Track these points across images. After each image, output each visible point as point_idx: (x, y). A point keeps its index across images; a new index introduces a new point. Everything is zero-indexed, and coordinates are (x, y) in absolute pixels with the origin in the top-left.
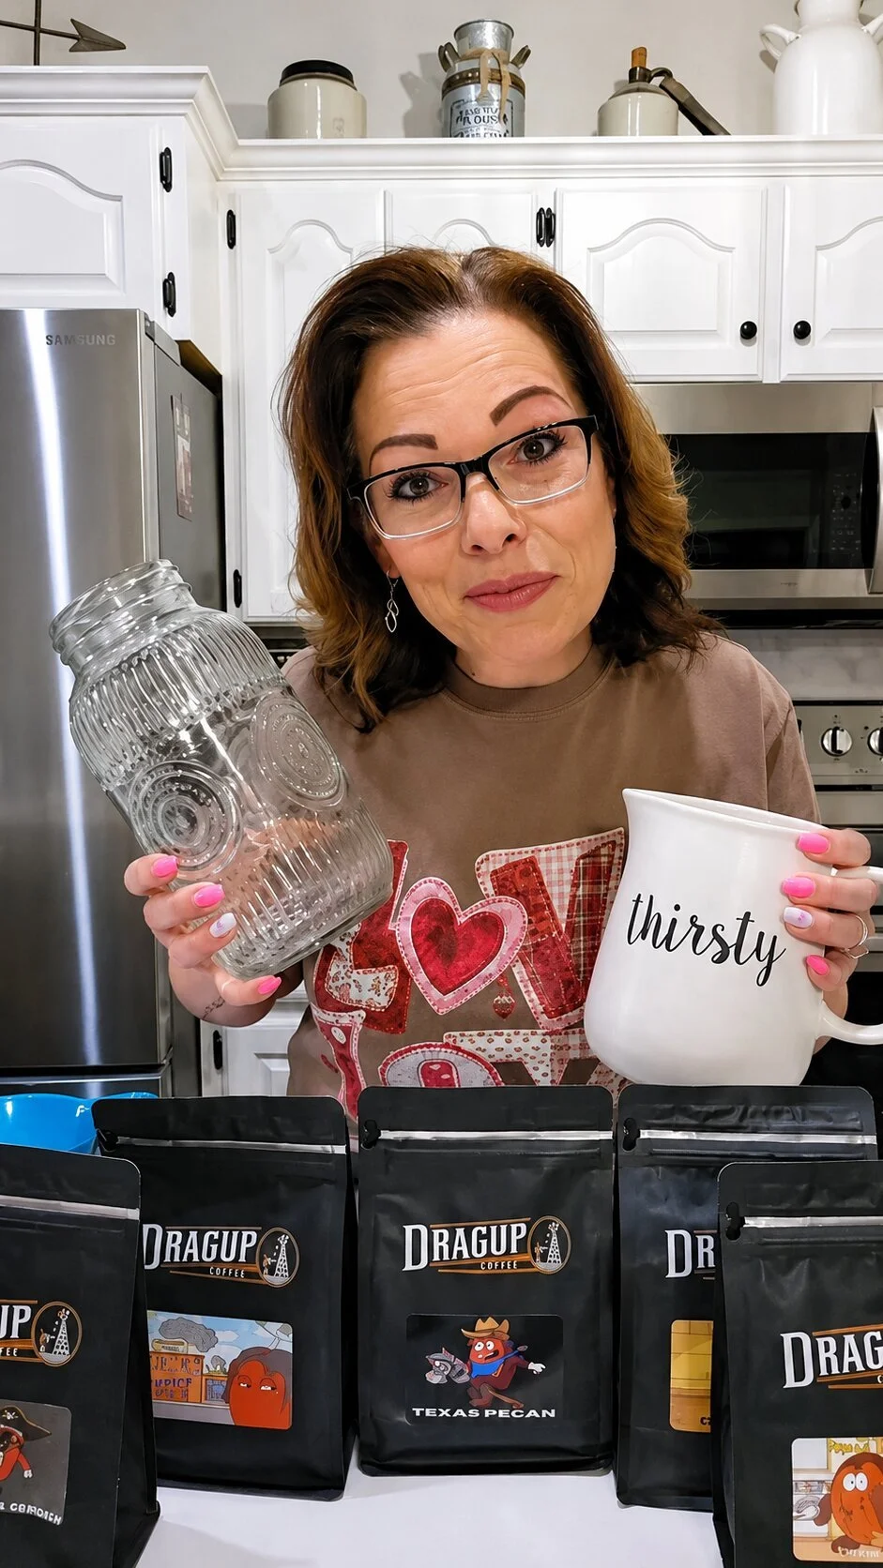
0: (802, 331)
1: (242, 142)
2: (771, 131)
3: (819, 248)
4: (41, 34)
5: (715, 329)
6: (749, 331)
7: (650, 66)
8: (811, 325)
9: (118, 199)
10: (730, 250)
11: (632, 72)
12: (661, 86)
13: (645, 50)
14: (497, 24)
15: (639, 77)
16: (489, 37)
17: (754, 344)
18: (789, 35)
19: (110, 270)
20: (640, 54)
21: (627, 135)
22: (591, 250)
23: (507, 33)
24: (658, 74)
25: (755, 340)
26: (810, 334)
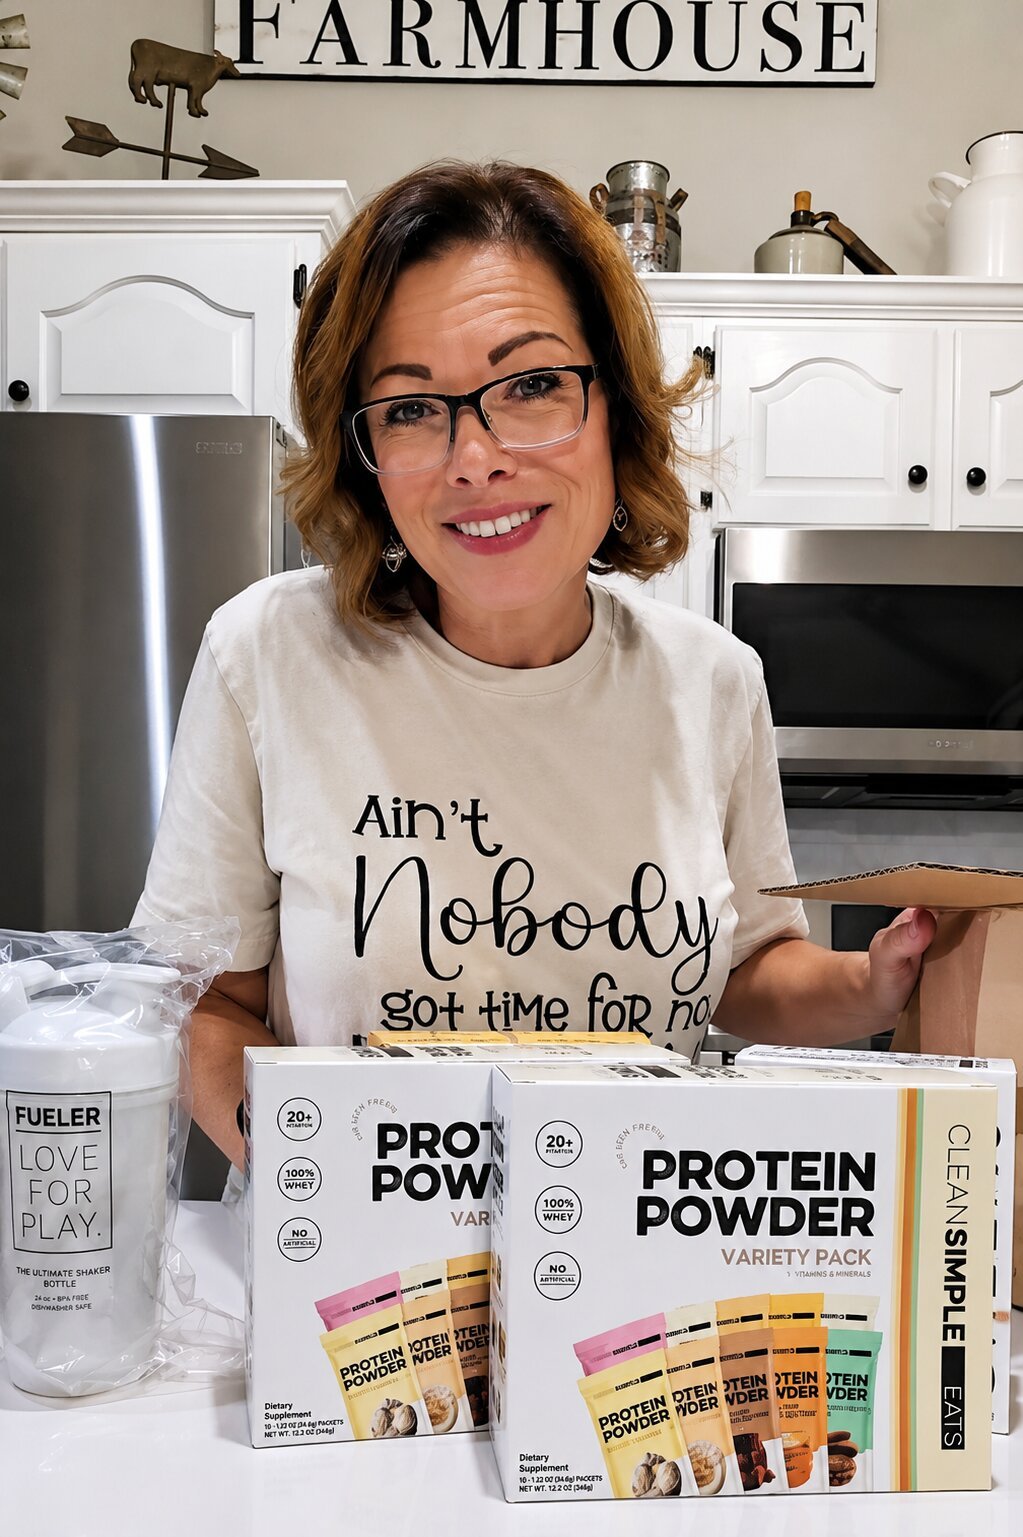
0: (976, 479)
2: (943, 270)
3: (994, 394)
4: (171, 160)
5: (881, 475)
6: (918, 476)
7: (815, 209)
8: (985, 471)
9: (250, 315)
10: (897, 391)
11: (795, 217)
12: (826, 229)
13: (810, 194)
14: (652, 166)
15: (803, 220)
16: (643, 179)
17: (922, 491)
18: (959, 181)
19: (239, 390)
20: (802, 197)
22: (754, 390)
23: (662, 174)
24: (823, 219)
25: (926, 485)
26: (986, 481)
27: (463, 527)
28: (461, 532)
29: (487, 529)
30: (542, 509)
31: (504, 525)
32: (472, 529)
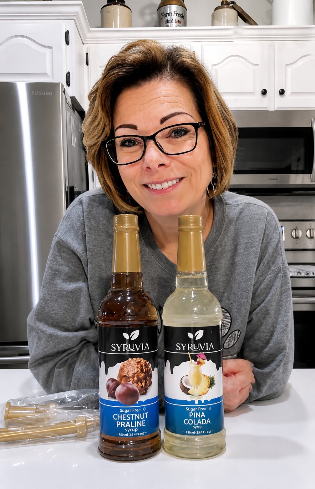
0: (282, 92)
1: (92, 29)
2: (271, 24)
3: (287, 65)
5: (253, 92)
6: (264, 92)
8: (285, 90)
9: (51, 48)
10: (257, 65)
11: (222, 3)
12: (232, 7)
15: (225, 4)
17: (266, 97)
19: (48, 71)
21: (221, 26)
22: (213, 66)
24: (231, 3)
25: (266, 95)
26: (285, 93)
27: (149, 186)
28: (149, 188)
29: (159, 187)
30: (181, 179)
31: (165, 185)
32: (154, 187)
